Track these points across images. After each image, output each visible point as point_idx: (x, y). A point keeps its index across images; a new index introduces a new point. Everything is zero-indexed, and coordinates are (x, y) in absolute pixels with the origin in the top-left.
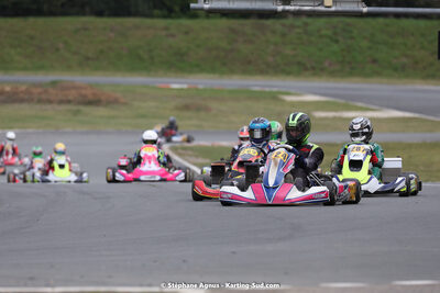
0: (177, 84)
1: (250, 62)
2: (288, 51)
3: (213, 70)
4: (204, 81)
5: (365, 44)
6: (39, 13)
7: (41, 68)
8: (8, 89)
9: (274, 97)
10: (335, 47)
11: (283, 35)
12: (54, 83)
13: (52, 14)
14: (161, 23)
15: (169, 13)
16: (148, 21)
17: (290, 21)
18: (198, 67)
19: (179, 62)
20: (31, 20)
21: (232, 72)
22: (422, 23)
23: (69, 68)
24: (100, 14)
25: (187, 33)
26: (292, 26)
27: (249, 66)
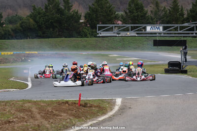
0: (84, 53)
1: (101, 48)
2: (109, 45)
3: (92, 50)
4: (90, 52)
5: (127, 43)
6: (52, 37)
7: (52, 50)
8: (46, 55)
9: (107, 55)
10: (120, 44)
11: (108, 41)
12: (56, 54)
13: (54, 37)
14: (80, 39)
15: (82, 37)
16: (77, 39)
17: (109, 38)
18: (89, 49)
19: (84, 48)
20: (50, 39)
21: (97, 50)
22: (140, 38)
23: (59, 50)
24: (66, 37)
25: (86, 41)
26: (110, 39)
27: (100, 48)
